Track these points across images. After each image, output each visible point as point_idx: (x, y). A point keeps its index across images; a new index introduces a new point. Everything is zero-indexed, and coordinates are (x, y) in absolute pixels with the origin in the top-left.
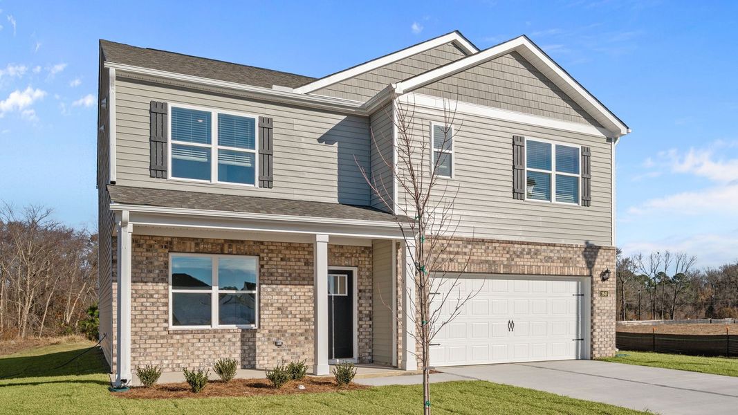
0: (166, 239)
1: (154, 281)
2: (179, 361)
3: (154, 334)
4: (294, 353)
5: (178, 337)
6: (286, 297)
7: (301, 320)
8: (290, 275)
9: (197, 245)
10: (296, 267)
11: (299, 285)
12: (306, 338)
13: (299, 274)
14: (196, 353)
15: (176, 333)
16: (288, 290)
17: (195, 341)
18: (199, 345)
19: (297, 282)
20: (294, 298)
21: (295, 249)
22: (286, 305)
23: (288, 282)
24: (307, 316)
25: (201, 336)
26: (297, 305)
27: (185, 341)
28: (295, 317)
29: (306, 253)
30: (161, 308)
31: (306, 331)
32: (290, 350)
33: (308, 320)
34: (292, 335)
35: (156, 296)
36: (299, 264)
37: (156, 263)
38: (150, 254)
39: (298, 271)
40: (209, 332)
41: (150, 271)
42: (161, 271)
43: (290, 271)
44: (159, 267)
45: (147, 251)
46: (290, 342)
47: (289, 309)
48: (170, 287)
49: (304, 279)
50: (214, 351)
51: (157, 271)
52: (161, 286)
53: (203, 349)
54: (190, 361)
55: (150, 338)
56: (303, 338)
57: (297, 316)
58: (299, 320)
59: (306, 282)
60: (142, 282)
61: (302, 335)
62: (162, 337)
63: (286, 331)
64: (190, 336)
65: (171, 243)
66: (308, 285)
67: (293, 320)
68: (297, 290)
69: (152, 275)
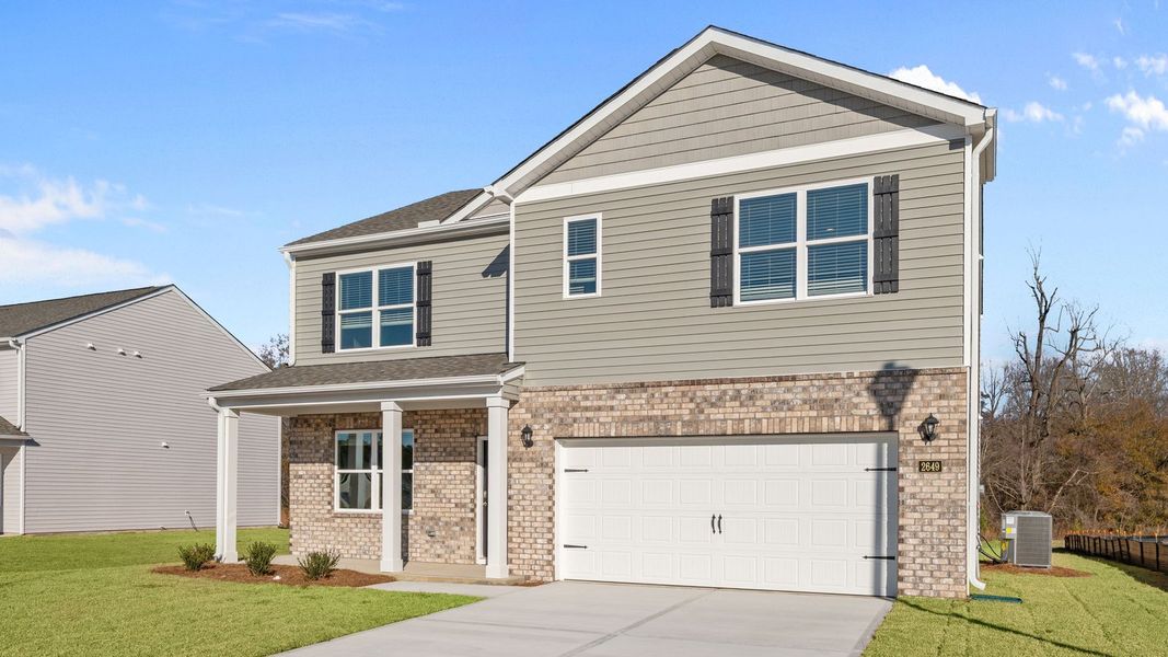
0: (330, 417)
1: (320, 462)
2: (340, 547)
3: (320, 516)
4: (448, 547)
5: (339, 520)
6: (440, 477)
7: (456, 505)
8: (445, 450)
9: (355, 420)
10: (451, 440)
11: (455, 461)
12: (462, 529)
13: (455, 448)
14: (354, 539)
15: (342, 516)
16: (442, 468)
17: (353, 525)
18: (356, 530)
19: (452, 458)
20: (449, 477)
21: (451, 417)
22: (440, 487)
23: (442, 459)
24: (463, 501)
25: (358, 520)
26: (451, 486)
27: (344, 525)
28: (450, 502)
29: (463, 421)
30: (326, 490)
31: (462, 519)
32: (443, 543)
33: (464, 506)
34: (447, 523)
35: (321, 477)
36: (454, 435)
37: (322, 443)
38: (317, 434)
39: (453, 445)
40: (370, 516)
41: (317, 451)
42: (326, 451)
43: (445, 445)
44: (323, 445)
45: (316, 430)
46: (443, 533)
47: (443, 491)
48: (336, 467)
49: (460, 454)
50: (370, 538)
51: (322, 451)
52: (326, 466)
53: (359, 535)
54: (348, 548)
55: (317, 520)
56: (457, 528)
57: (452, 501)
58: (453, 505)
59: (462, 458)
60: (312, 462)
61: (457, 524)
62: (327, 520)
63: (439, 519)
64: (348, 520)
65: (334, 420)
66: (464, 461)
67: (448, 505)
68: (452, 468)
69: (319, 455)
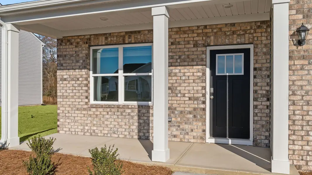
0: (86, 37)
1: (79, 69)
2: (95, 128)
3: (80, 107)
4: (183, 130)
5: (94, 110)
6: (176, 78)
7: (190, 99)
8: (180, 57)
9: (106, 38)
10: (185, 50)
11: (188, 65)
12: (195, 116)
13: (188, 55)
14: (106, 123)
15: (96, 107)
16: (177, 71)
17: (105, 113)
18: (107, 116)
19: (186, 63)
20: (184, 78)
21: (185, 32)
22: (176, 85)
23: (177, 64)
24: (196, 95)
25: (108, 110)
26: (186, 85)
27: (98, 113)
28: (184, 96)
29: (195, 35)
30: (84, 88)
31: (195, 109)
32: (179, 126)
33: (197, 99)
34: (181, 112)
35: (80, 79)
36: (188, 46)
37: (81, 55)
38: (77, 49)
39: (187, 53)
40: (118, 107)
41: (77, 62)
42: (84, 61)
43: (180, 54)
44: (82, 57)
45: (76, 47)
46: (179, 119)
47: (178, 88)
48: (91, 72)
49: (193, 60)
50: (118, 122)
51: (81, 61)
52: (84, 72)
53: (110, 120)
54: (101, 129)
55: (78, 109)
56: (191, 116)
57: (186, 95)
58: (187, 99)
59: (195, 63)
60: (73, 69)
61: (190, 113)
62: (85, 109)
63: (175, 109)
64: (101, 110)
65: (90, 39)
66: (197, 65)
67: (182, 99)
68: (186, 71)
69: (78, 64)
